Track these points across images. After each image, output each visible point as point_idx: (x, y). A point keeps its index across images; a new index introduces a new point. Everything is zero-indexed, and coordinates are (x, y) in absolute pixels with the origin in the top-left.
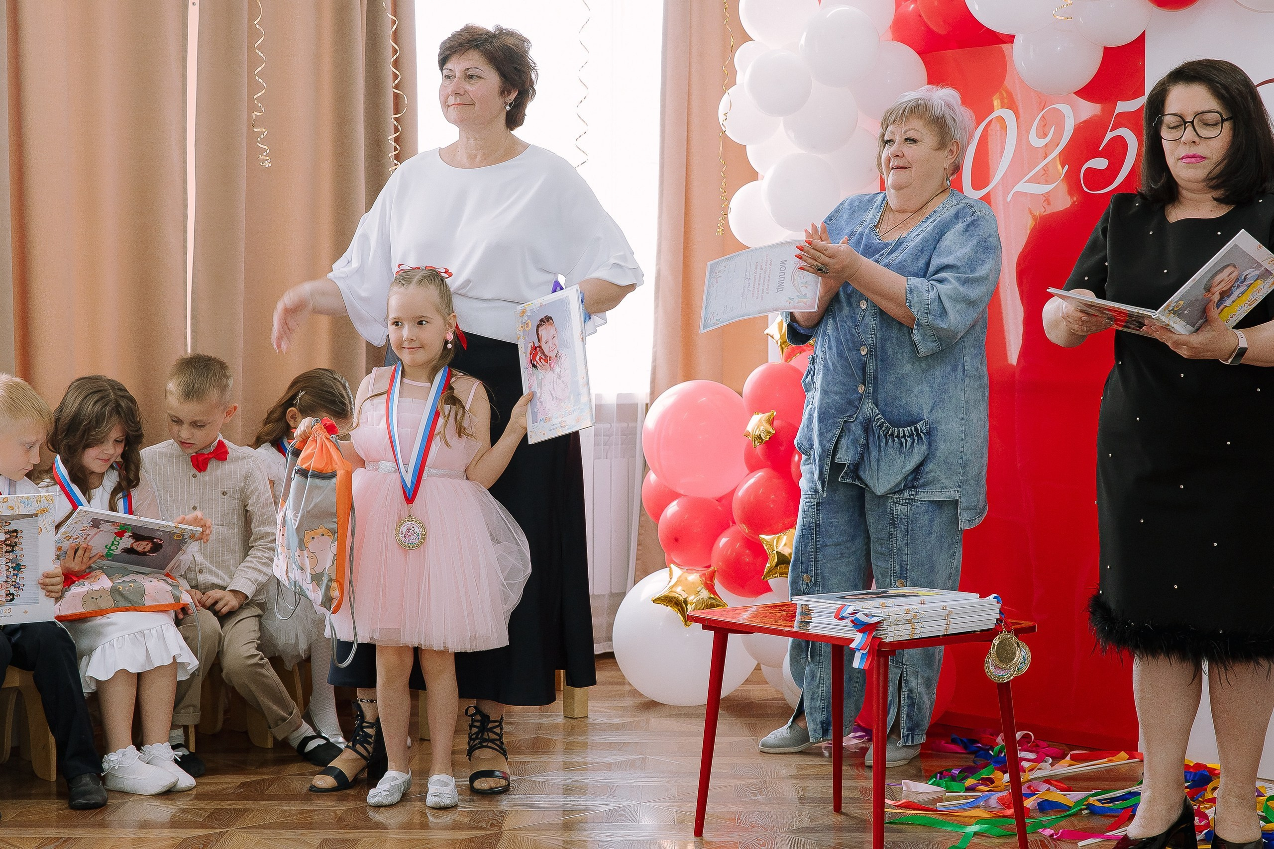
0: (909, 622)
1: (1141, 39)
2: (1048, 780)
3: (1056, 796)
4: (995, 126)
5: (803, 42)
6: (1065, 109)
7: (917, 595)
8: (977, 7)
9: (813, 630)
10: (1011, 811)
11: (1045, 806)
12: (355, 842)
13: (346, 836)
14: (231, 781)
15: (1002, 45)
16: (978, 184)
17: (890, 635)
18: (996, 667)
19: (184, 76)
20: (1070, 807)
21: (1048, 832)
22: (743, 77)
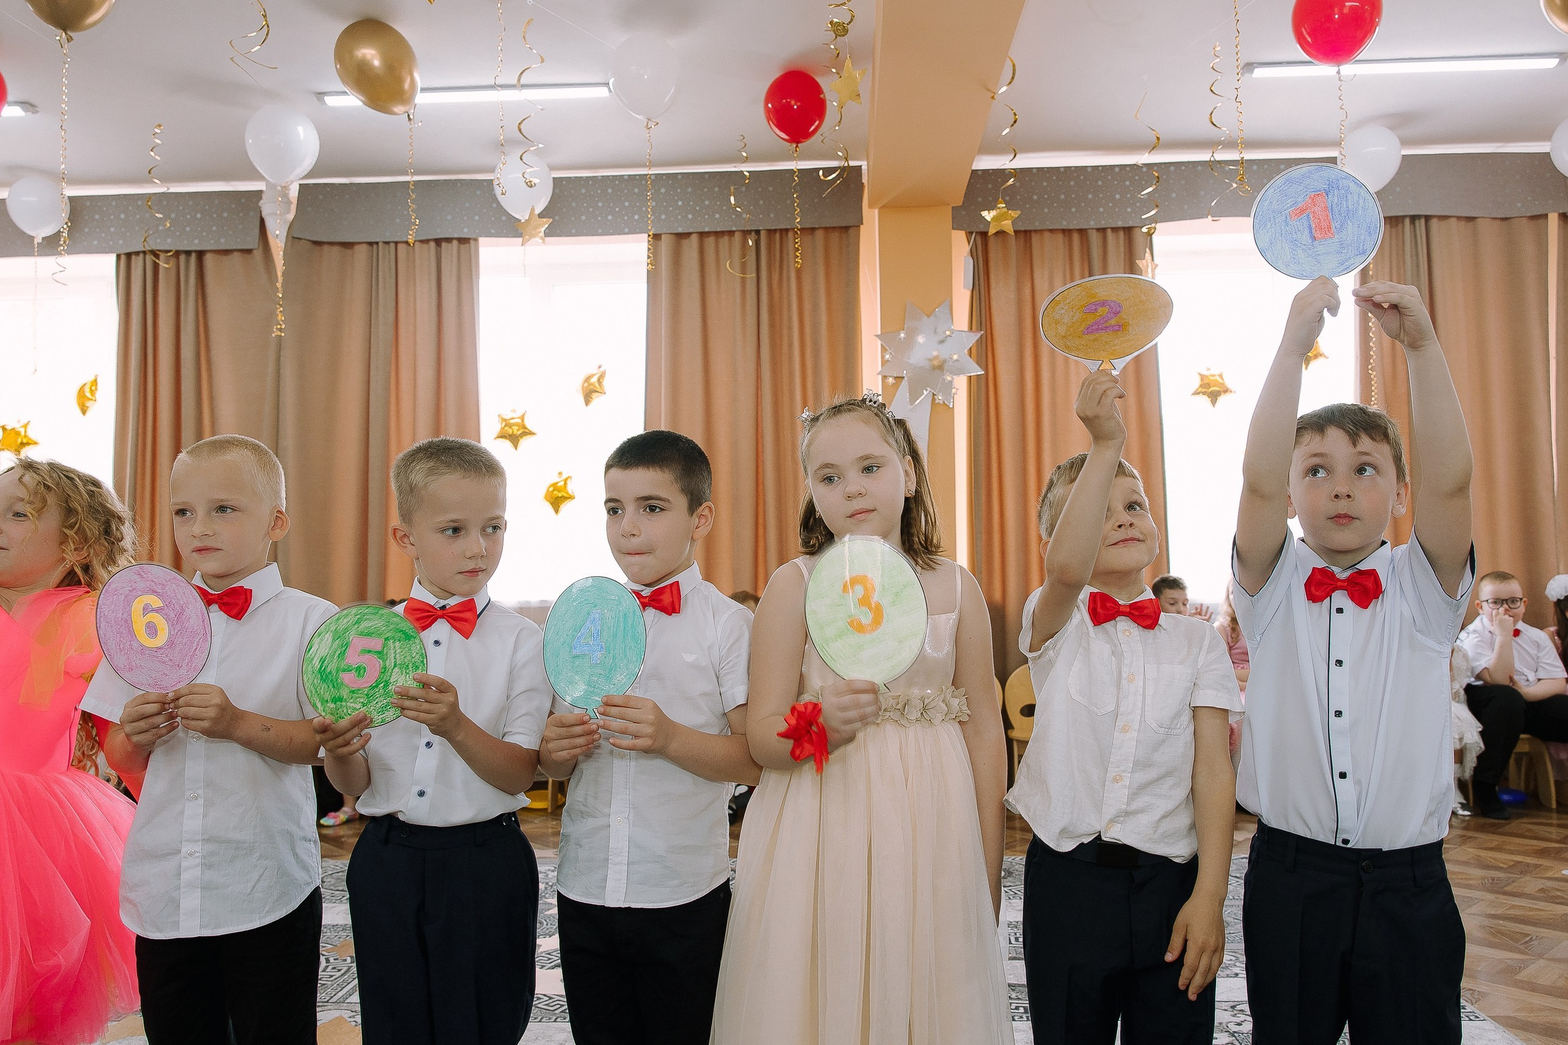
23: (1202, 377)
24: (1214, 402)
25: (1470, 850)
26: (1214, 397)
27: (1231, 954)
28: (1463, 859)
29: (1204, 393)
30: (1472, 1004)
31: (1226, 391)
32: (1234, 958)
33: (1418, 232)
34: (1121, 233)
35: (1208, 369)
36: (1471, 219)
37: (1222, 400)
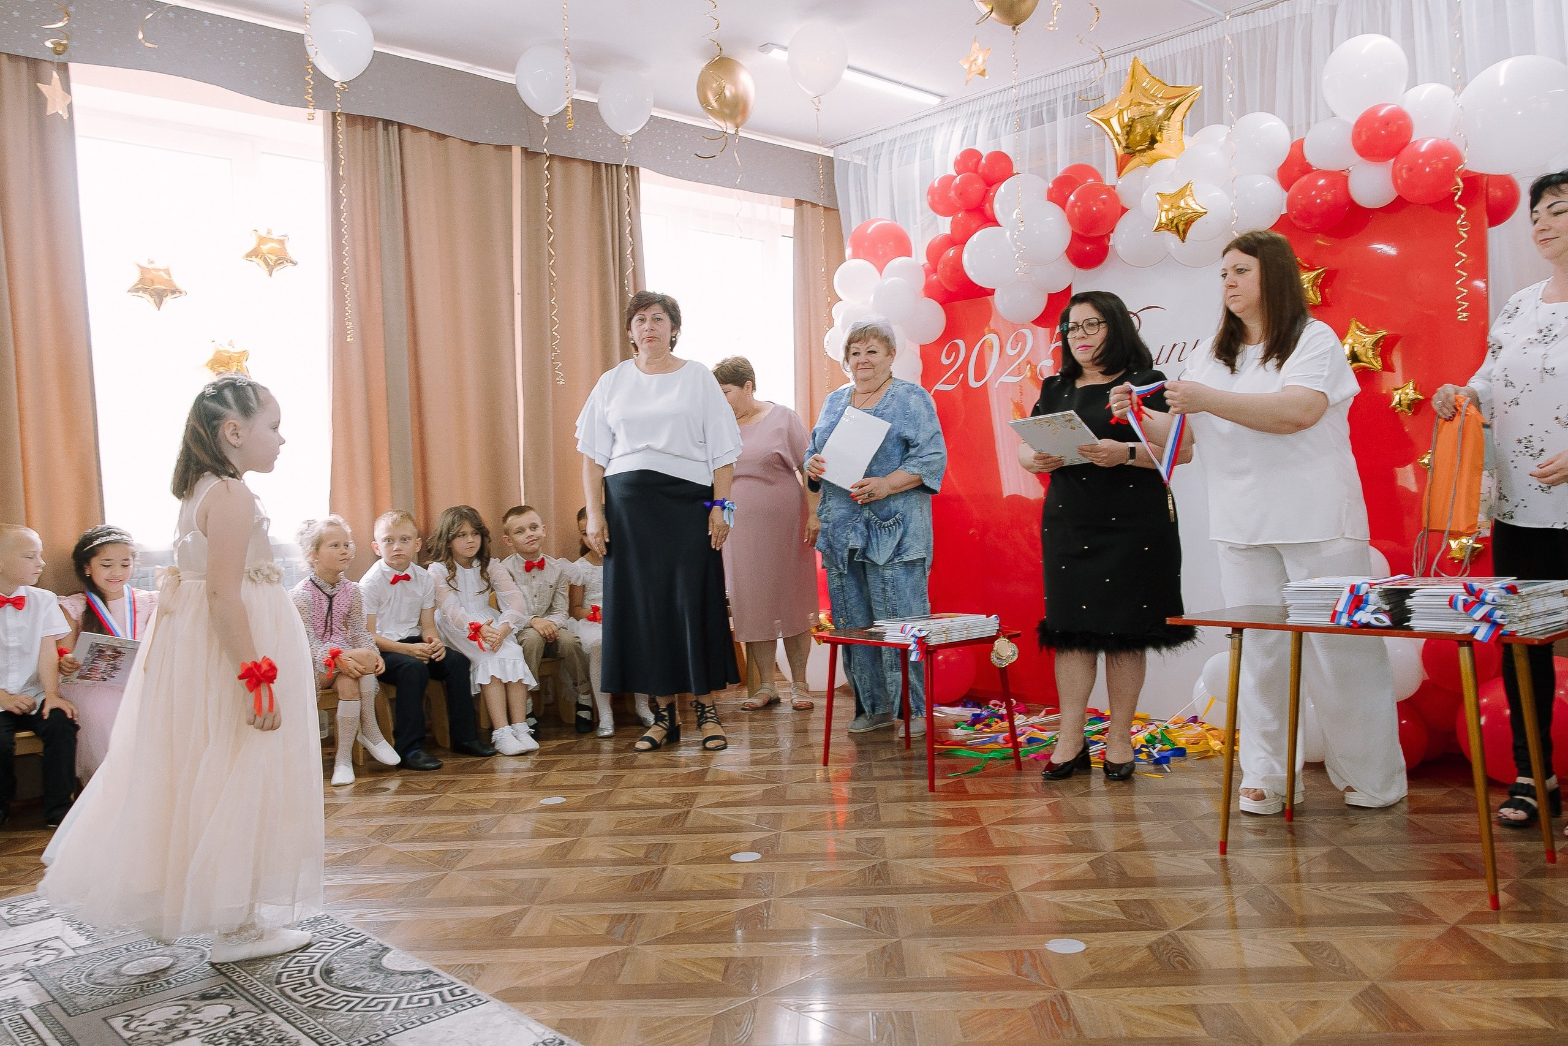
0: (944, 633)
1: (1069, 288)
2: (1032, 726)
3: (1038, 735)
4: (986, 345)
5: (872, 299)
6: (1027, 332)
7: (950, 617)
8: (972, 274)
9: (887, 640)
10: (1010, 745)
11: (1031, 741)
12: (622, 776)
13: (617, 774)
14: (553, 744)
15: (989, 297)
16: (977, 380)
17: (933, 641)
18: (998, 658)
19: (514, 335)
20: (1046, 741)
21: (1033, 755)
22: (837, 322)
23: (143, 270)
24: (159, 304)
25: (454, 796)
26: (159, 297)
27: (180, 1002)
28: (449, 807)
29: (145, 290)
30: (473, 985)
31: (175, 291)
32: (183, 1008)
33: (391, 140)
34: (24, 65)
35: (152, 262)
36: (444, 137)
37: (168, 300)
